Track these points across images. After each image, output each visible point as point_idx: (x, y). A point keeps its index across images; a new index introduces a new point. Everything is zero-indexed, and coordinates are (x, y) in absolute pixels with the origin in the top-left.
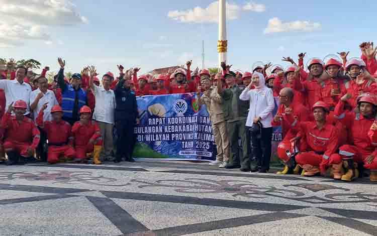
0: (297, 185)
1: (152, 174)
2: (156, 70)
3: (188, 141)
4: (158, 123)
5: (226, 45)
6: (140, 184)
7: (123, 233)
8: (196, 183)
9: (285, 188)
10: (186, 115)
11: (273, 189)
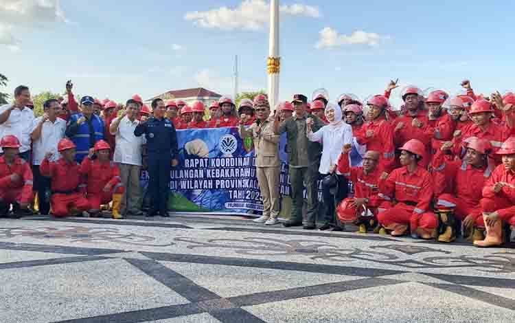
0: (387, 247)
1: (198, 232)
2: (171, 93)
3: (238, 189)
4: (198, 165)
5: (279, 63)
6: (188, 244)
7: (189, 300)
8: (260, 243)
9: (372, 250)
10: (235, 155)
11: (358, 251)
